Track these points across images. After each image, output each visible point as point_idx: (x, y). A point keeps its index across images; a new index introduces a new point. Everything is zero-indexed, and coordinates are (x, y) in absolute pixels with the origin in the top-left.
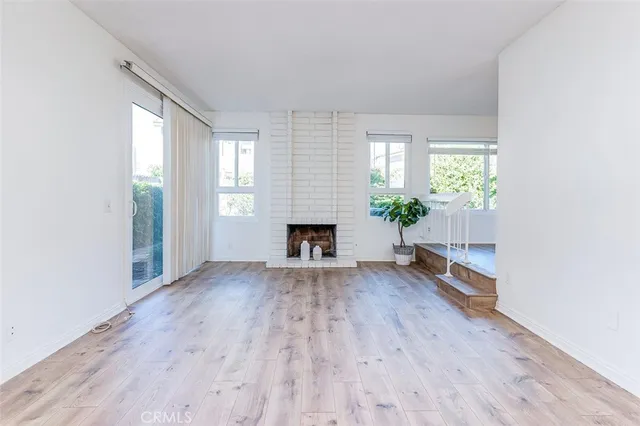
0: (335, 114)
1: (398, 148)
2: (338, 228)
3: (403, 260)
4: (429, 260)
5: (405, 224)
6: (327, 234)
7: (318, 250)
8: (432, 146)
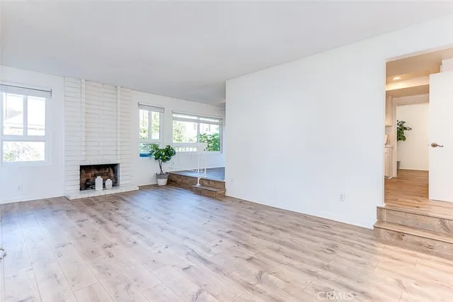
0: (119, 88)
1: (156, 115)
2: (121, 166)
3: (163, 182)
4: (179, 180)
5: (164, 160)
6: (107, 171)
7: (109, 182)
8: (174, 115)
